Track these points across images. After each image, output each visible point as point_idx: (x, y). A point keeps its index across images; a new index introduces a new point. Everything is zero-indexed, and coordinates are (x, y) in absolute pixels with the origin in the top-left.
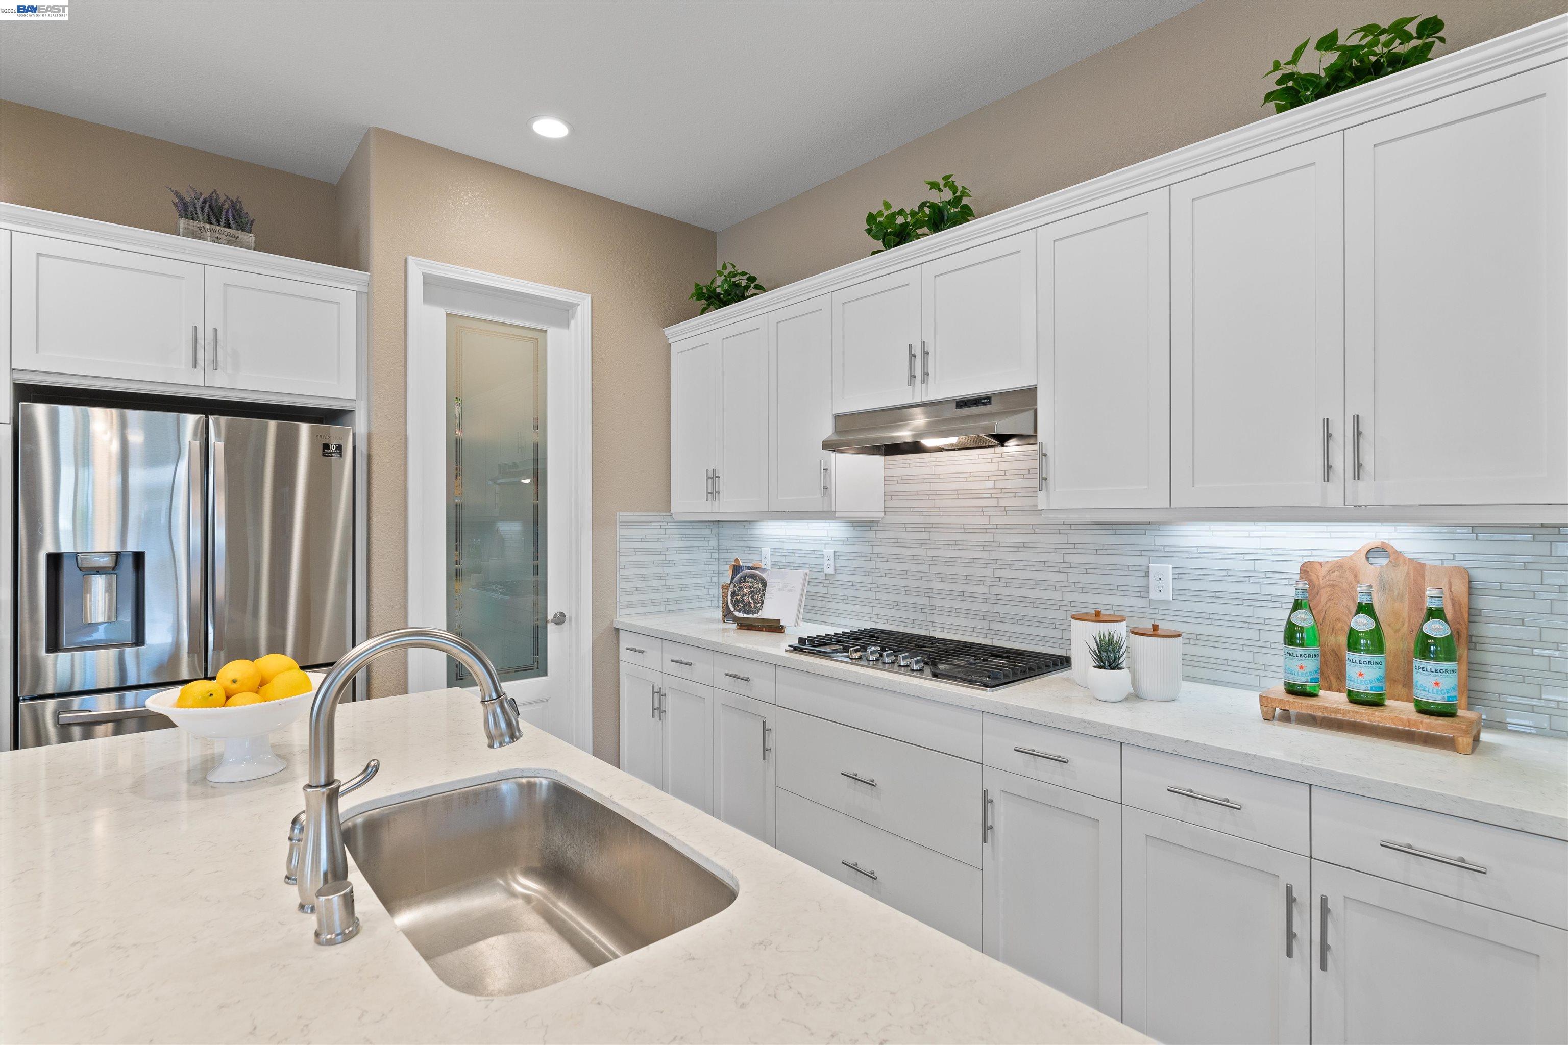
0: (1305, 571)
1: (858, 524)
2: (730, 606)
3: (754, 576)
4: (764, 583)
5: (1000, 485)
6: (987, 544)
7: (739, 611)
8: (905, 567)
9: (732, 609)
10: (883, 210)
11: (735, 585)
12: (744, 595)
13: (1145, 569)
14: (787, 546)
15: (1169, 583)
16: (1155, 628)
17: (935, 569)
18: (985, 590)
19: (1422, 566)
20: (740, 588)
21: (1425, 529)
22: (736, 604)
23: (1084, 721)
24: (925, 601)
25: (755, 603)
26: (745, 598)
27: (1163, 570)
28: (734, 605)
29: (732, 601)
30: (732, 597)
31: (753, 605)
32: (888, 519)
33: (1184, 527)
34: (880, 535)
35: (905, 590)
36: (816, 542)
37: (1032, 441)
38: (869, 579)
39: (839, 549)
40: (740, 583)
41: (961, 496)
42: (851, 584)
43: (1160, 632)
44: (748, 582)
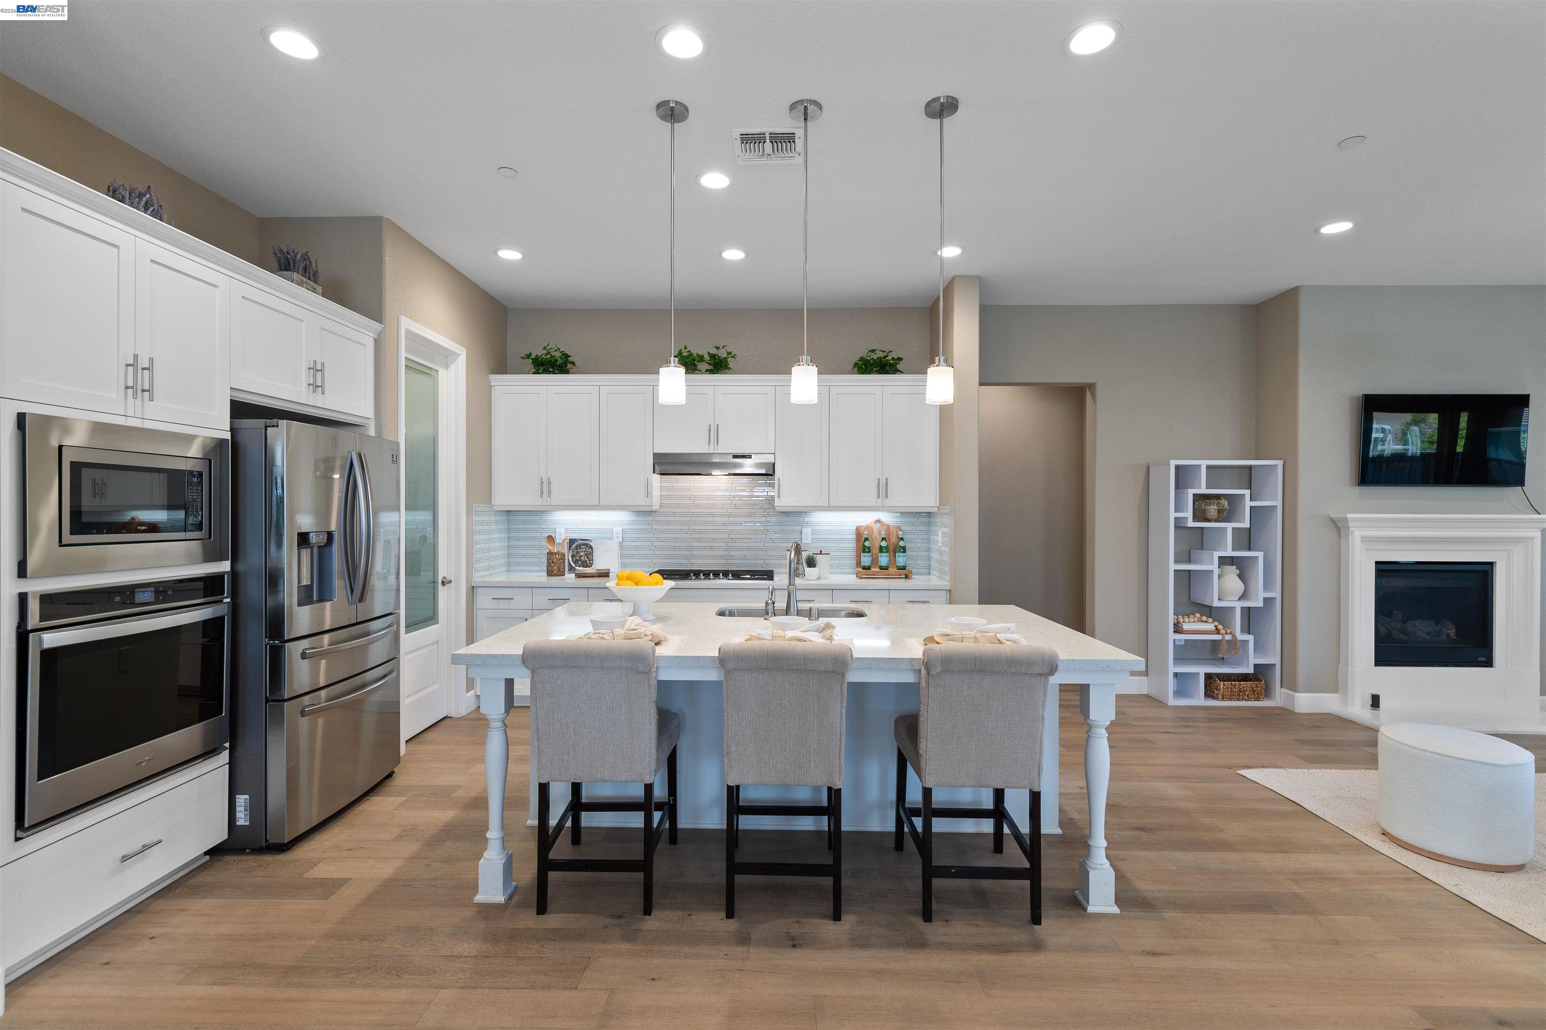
0: (857, 529)
1: (640, 513)
2: (572, 564)
3: (586, 545)
4: (591, 547)
5: (732, 494)
6: (726, 522)
7: (579, 566)
8: (675, 536)
9: (574, 565)
10: (683, 349)
11: (573, 551)
12: (581, 556)
13: (800, 531)
14: (579, 527)
15: (810, 536)
16: (821, 551)
17: (694, 536)
18: (724, 545)
19: (890, 526)
20: (577, 553)
21: (889, 514)
22: (576, 562)
23: (820, 584)
24: (688, 553)
25: (589, 561)
26: (582, 558)
27: (807, 531)
28: (575, 563)
29: (573, 561)
30: (572, 558)
31: (588, 562)
32: (663, 510)
33: (818, 514)
34: (656, 518)
35: (675, 548)
36: (608, 524)
37: (771, 477)
38: (650, 544)
39: (625, 527)
40: (577, 549)
41: (710, 499)
42: (635, 547)
43: (823, 553)
44: (582, 548)
